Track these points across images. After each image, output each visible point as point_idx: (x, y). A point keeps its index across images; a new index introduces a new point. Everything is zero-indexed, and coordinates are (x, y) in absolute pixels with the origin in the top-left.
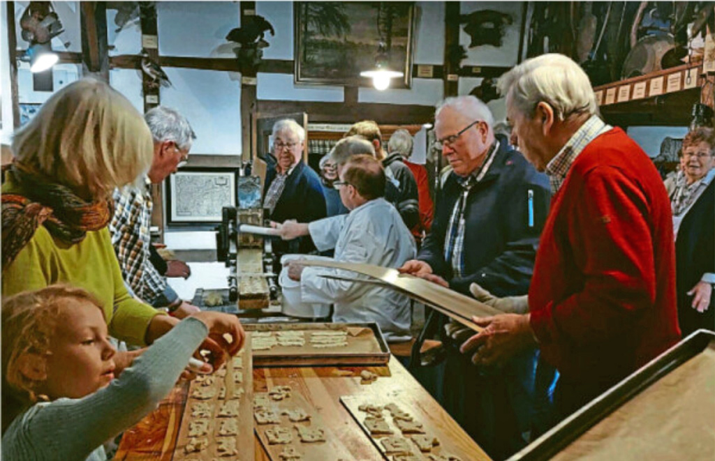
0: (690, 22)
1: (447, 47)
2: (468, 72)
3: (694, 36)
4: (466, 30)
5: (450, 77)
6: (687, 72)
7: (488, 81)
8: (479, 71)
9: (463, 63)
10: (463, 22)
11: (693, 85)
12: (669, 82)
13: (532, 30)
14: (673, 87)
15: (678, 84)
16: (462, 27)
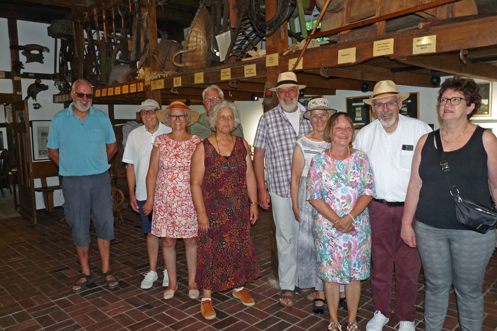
0: (138, 61)
1: (12, 62)
2: (26, 75)
3: (140, 69)
4: (23, 53)
5: (16, 78)
6: (138, 84)
7: (39, 81)
8: (33, 75)
9: (22, 71)
10: (21, 49)
11: (142, 90)
12: (131, 88)
13: (61, 57)
14: (133, 90)
15: (135, 89)
16: (20, 52)
